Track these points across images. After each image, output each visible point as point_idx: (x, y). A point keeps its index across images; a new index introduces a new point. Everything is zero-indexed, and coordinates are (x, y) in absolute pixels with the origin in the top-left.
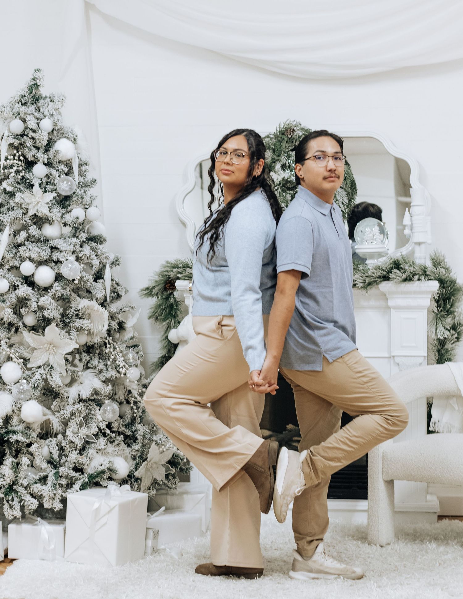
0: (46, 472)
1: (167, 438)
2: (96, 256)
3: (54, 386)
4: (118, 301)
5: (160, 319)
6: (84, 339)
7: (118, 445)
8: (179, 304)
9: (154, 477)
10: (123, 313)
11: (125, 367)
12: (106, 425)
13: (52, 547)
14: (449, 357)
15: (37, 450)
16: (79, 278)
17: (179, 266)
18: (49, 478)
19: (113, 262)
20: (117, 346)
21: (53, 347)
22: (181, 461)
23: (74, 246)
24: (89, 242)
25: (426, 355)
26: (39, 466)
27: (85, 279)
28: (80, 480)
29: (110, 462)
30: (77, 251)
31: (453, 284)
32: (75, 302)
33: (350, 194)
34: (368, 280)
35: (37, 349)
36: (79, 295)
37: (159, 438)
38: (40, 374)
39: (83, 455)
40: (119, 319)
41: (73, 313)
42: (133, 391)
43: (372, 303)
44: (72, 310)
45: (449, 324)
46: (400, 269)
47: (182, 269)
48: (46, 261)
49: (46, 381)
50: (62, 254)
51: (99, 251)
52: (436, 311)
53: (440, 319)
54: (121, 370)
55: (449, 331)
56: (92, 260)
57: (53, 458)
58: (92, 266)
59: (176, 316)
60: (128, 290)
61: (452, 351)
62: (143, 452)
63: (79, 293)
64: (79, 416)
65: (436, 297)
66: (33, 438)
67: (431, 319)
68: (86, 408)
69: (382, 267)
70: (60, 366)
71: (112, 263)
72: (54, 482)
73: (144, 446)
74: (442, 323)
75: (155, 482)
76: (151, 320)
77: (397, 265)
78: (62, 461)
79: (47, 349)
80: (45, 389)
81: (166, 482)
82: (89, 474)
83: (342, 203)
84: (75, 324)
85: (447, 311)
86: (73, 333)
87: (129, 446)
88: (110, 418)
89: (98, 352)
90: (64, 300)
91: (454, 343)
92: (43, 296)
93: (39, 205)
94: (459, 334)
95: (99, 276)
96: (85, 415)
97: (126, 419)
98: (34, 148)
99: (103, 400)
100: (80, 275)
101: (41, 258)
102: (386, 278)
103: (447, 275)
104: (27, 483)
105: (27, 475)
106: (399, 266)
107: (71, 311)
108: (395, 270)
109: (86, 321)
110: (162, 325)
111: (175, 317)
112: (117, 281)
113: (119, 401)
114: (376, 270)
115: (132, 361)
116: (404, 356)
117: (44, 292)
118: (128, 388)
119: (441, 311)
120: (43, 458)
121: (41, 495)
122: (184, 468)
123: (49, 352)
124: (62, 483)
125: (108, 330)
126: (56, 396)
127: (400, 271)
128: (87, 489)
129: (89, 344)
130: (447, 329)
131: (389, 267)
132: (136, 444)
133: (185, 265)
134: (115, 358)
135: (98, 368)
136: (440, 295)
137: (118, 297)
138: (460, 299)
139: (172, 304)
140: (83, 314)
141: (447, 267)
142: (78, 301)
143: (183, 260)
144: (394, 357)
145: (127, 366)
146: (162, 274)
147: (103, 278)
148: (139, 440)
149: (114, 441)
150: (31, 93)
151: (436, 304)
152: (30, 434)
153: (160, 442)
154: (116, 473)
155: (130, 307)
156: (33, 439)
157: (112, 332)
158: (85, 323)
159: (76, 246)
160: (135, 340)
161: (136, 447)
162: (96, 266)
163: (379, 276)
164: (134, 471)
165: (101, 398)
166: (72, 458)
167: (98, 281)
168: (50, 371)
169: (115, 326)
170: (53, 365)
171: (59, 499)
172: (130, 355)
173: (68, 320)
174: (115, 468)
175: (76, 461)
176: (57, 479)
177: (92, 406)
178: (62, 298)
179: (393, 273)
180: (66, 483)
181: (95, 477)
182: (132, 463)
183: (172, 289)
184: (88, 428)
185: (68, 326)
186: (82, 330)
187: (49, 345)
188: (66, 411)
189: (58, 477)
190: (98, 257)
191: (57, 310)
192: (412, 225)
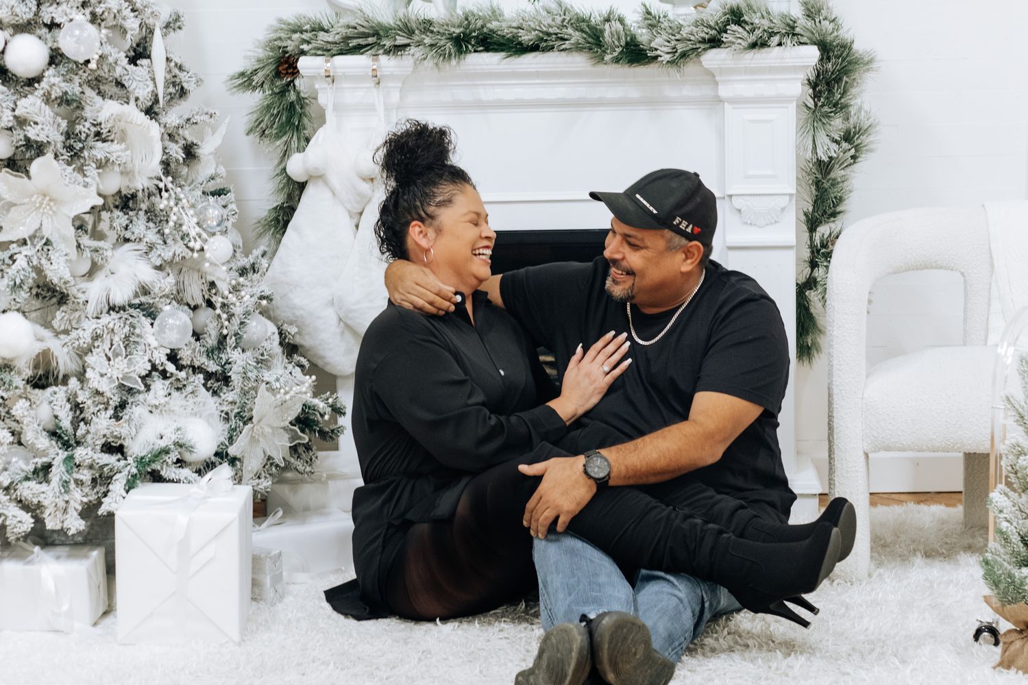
0: (46, 456)
1: (291, 373)
2: (133, 10)
3: (55, 281)
4: (183, 102)
5: (271, 134)
6: (113, 183)
7: (193, 393)
8: (307, 104)
9: (269, 453)
10: (194, 126)
11: (200, 237)
12: (167, 355)
13: (65, 607)
14: (838, 194)
15: (26, 413)
16: (97, 57)
17: (304, 28)
18: (53, 469)
19: (170, 23)
20: (182, 196)
21: (50, 200)
22: (320, 419)
25: (794, 191)
26: (33, 444)
27: (111, 60)
28: (119, 470)
29: (178, 429)
31: (847, 51)
32: (92, 108)
34: (681, 48)
35: (15, 205)
36: (99, 93)
37: (275, 376)
38: (26, 256)
39: (122, 418)
40: (185, 139)
41: (89, 129)
42: (218, 284)
43: (687, 91)
44: (87, 125)
45: (839, 130)
46: (743, 24)
47: (309, 35)
48: (29, 23)
49: (39, 270)
50: (60, 9)
52: (811, 103)
53: (820, 120)
54: (191, 244)
55: (839, 143)
56: (124, 19)
57: (61, 428)
58: (125, 32)
59: (300, 127)
60: (203, 77)
61: (845, 184)
62: (243, 407)
63: (102, 87)
64: (112, 340)
65: (812, 78)
66: (16, 388)
67: (803, 122)
68: (125, 324)
69: (708, 22)
70: (64, 239)
71: (167, 26)
72: (64, 478)
73: (245, 393)
74: (824, 130)
75: (270, 463)
76: (251, 136)
77: (736, 16)
78: (79, 433)
79: (38, 205)
80: (38, 287)
81: (292, 460)
82: (136, 457)
84: (94, 152)
85: (835, 105)
86: (91, 170)
87: (215, 393)
88: (174, 341)
89: (144, 206)
90: (68, 104)
91: (847, 166)
92: (26, 96)
94: (857, 148)
95: (139, 53)
96: (123, 336)
97: (208, 339)
99: (160, 306)
100: (100, 52)
101: (17, 18)
102: (715, 42)
103: (835, 34)
104: (9, 481)
105: (9, 463)
106: (741, 17)
107: (84, 126)
108: (733, 25)
109: (116, 147)
110: (274, 147)
111: (298, 129)
112: (179, 62)
113: (193, 304)
114: (697, 27)
115: (215, 223)
116: (751, 195)
117: (27, 88)
118: (210, 278)
119: (822, 106)
120: (41, 428)
121: (39, 502)
122: (327, 429)
123: (41, 210)
124: (81, 477)
125: (163, 162)
126: (62, 298)
127: (743, 27)
129: (124, 192)
130: (835, 141)
131: (722, 20)
132: (230, 389)
133: (317, 26)
134: (178, 219)
135: (145, 240)
136: (821, 73)
137: (183, 93)
138: (859, 81)
139: (292, 103)
140: (109, 131)
141: (833, 17)
142: (98, 105)
143: (311, 15)
144: (731, 196)
145: (204, 235)
146: (270, 45)
147: (149, 57)
148: (235, 383)
149: (185, 386)
151: (811, 91)
152: (10, 381)
154: (191, 452)
155: (207, 114)
156: (17, 391)
157: (173, 165)
158: (112, 149)
160: (218, 180)
161: (229, 395)
162: (132, 32)
163: (703, 38)
164: (227, 443)
165: (153, 300)
166: (100, 427)
167: (138, 62)
168: (45, 250)
169: (177, 153)
170: (50, 238)
171: (76, 510)
172: (211, 211)
173: (79, 145)
174: (190, 441)
175: (108, 432)
176: (70, 472)
177: (137, 319)
178: (64, 100)
179: (729, 32)
180: (90, 478)
181: (150, 461)
182: (222, 428)
183: (290, 74)
184: (130, 363)
185: (79, 157)
186: (109, 164)
187: (42, 197)
188: (82, 332)
189: (72, 468)
190: (137, 13)
191: (55, 126)
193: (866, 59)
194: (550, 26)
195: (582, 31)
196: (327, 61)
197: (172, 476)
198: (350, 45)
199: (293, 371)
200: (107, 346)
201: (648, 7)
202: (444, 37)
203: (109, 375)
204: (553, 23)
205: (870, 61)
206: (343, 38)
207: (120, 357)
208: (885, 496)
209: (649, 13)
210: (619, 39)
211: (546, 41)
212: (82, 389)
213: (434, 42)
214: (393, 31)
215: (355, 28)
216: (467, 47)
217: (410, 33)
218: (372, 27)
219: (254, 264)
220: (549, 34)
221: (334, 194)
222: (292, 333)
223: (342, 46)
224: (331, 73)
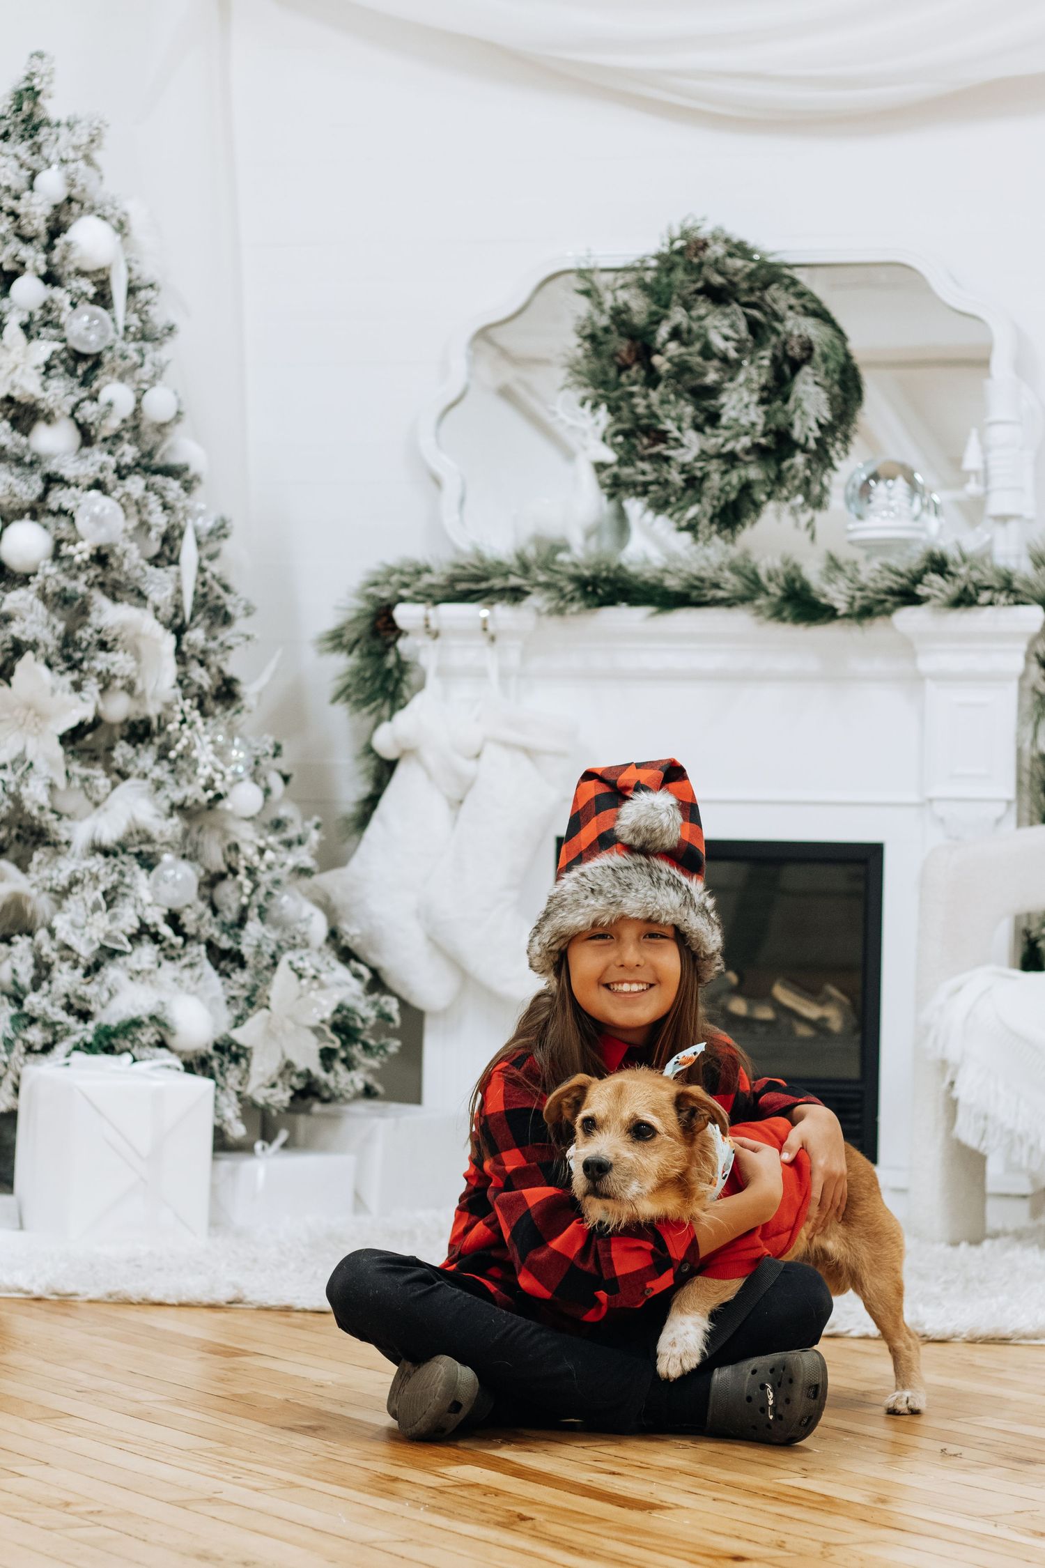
2: (165, 507)
3: (34, 812)
5: (358, 700)
6: (118, 708)
7: (191, 965)
8: (408, 669)
9: (288, 1057)
12: (164, 915)
17: (406, 570)
19: (212, 530)
21: (37, 715)
22: (361, 1024)
24: (146, 474)
25: (1012, 797)
29: (160, 1003)
32: (99, 613)
33: (840, 400)
34: (860, 598)
39: (92, 979)
40: (222, 670)
41: (92, 636)
42: (243, 847)
43: (879, 665)
46: (946, 574)
47: (411, 577)
48: (31, 508)
49: (16, 799)
50: (69, 493)
51: (170, 494)
56: (150, 513)
57: (17, 983)
58: (149, 530)
59: (396, 694)
60: (256, 607)
62: (255, 989)
64: (95, 888)
67: (1026, 708)
68: (113, 871)
69: (898, 568)
70: (51, 762)
71: (208, 533)
73: (258, 973)
75: (289, 1068)
77: (938, 565)
78: (40, 993)
79: (21, 721)
80: (20, 827)
81: (322, 1075)
82: (99, 1024)
83: (817, 421)
84: (95, 663)
86: (91, 685)
87: (225, 974)
88: (173, 898)
89: (157, 741)
90: (69, 605)
92: (15, 589)
93: (18, 372)
95: (166, 555)
96: (109, 886)
97: (227, 912)
98: (16, 240)
99: (158, 855)
101: (16, 500)
102: (908, 596)
106: (944, 566)
107: (86, 633)
108: (931, 574)
109: (119, 657)
111: (393, 694)
113: (213, 870)
114: (882, 573)
116: (956, 799)
117: (21, 583)
118: (233, 839)
122: (372, 1042)
123: (25, 728)
124: (31, 1039)
126: (41, 837)
127: (945, 577)
129: (134, 717)
131: (918, 567)
132: (244, 970)
133: (421, 567)
135: (152, 776)
137: (227, 619)
139: (390, 671)
140: (115, 640)
142: (106, 609)
143: (418, 556)
144: (931, 800)
146: (364, 593)
147: (176, 563)
149: (180, 955)
150: (20, 109)
154: (174, 1032)
158: (119, 662)
161: (242, 977)
162: (158, 531)
163: (890, 588)
164: (231, 1032)
165: (154, 848)
166: (63, 983)
168: (25, 776)
169: (201, 677)
170: (33, 760)
173: (78, 655)
174: (172, 1019)
175: (71, 992)
176: (18, 1029)
177: (129, 868)
178: (62, 597)
179: (926, 582)
181: (115, 1032)
182: (227, 1015)
183: (389, 630)
184: (114, 918)
185: (79, 669)
186: (112, 680)
187: (26, 711)
188: (57, 872)
189: (20, 1025)
190: (169, 509)
191: (50, 628)
192: (986, 470)
195: (742, 578)
196: (427, 609)
198: (458, 590)
202: (568, 578)
206: (449, 580)
209: (832, 559)
211: (696, 589)
212: (49, 940)
214: (506, 569)
215: (465, 568)
217: (526, 570)
218: (486, 567)
219: (301, 835)
220: (702, 580)
221: (430, 776)
222: (352, 932)
223: (449, 591)
224: (434, 625)
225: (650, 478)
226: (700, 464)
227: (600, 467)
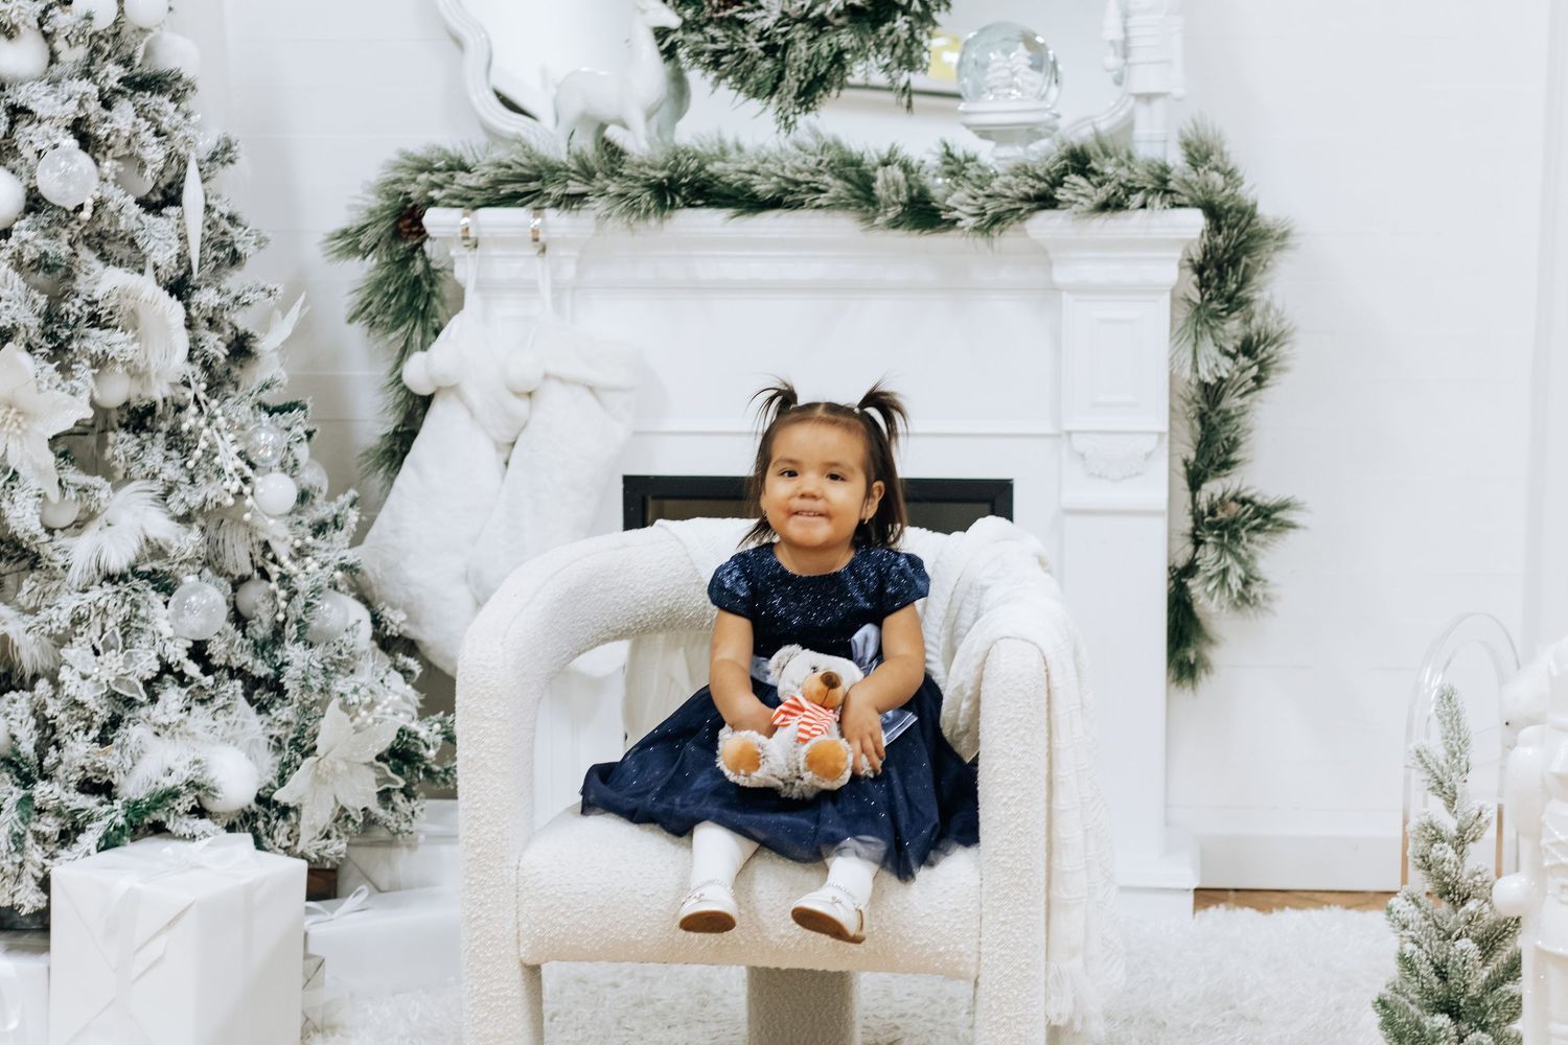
1: (382, 681)
2: (157, 134)
3: (20, 534)
4: (236, 273)
5: (383, 322)
6: (117, 391)
7: (226, 708)
8: (440, 279)
9: (341, 802)
10: (247, 308)
11: (241, 474)
12: (188, 649)
13: (13, 1025)
14: (1233, 435)
16: (89, 203)
17: (436, 166)
18: (3, 815)
19: (215, 154)
20: (218, 412)
21: (18, 413)
22: (425, 752)
23: (81, 105)
24: (134, 93)
25: (1165, 428)
27: (112, 206)
28: (99, 819)
29: (196, 762)
30: (93, 118)
31: (1246, 218)
32: (87, 278)
34: (991, 207)
36: (105, 258)
37: (353, 685)
39: (112, 740)
40: (234, 327)
41: (80, 308)
42: (274, 544)
43: (1007, 274)
45: (1235, 337)
46: (1089, 175)
47: (442, 176)
50: (41, 129)
51: (166, 119)
52: (1196, 297)
53: (1207, 322)
55: (1233, 357)
56: (142, 146)
57: (18, 754)
58: (143, 166)
59: (428, 313)
60: (265, 233)
61: (1243, 419)
62: (302, 730)
63: (107, 247)
64: (104, 624)
65: (1197, 256)
67: (1180, 323)
68: (124, 601)
69: (1034, 169)
70: (40, 472)
71: (210, 159)
72: (16, 829)
73: (305, 710)
74: (1213, 336)
75: (343, 816)
76: (356, 323)
77: (1079, 162)
78: (47, 762)
81: (381, 812)
82: (128, 801)
84: (86, 343)
85: (1229, 300)
86: (83, 370)
87: (262, 709)
88: (199, 629)
89: (164, 426)
90: (52, 274)
91: (1246, 393)
94: (1263, 366)
95: (165, 198)
96: (120, 619)
97: (258, 628)
99: (180, 575)
100: (97, 195)
102: (1045, 201)
103: (1227, 192)
106: (1084, 165)
107: (74, 305)
108: (1073, 176)
109: (118, 336)
110: (386, 341)
111: (424, 316)
112: (226, 211)
113: (235, 576)
114: (1017, 177)
115: (269, 453)
116: (1099, 432)
118: (263, 536)
119: (1210, 300)
122: (438, 769)
124: (44, 829)
126: (32, 560)
127: (1088, 179)
128: (124, 845)
129: (135, 403)
130: (1227, 353)
131: (1057, 167)
132: (286, 702)
133: (455, 163)
134: (210, 446)
135: (161, 476)
136: (1209, 251)
137: (236, 259)
138: (1269, 263)
139: (417, 277)
140: (111, 313)
141: (1229, 168)
142: (96, 274)
143: (449, 147)
144: (1069, 433)
145: (248, 472)
146: (389, 189)
147: (179, 204)
148: (290, 694)
149: (212, 697)
151: (1195, 277)
153: (356, 699)
154: (215, 796)
158: (114, 340)
159: (86, 105)
160: (275, 390)
161: (283, 712)
162: (153, 167)
163: (1027, 194)
164: (276, 785)
165: (170, 567)
166: (75, 754)
167: (164, 211)
168: (8, 488)
169: (215, 347)
170: (17, 470)
171: (36, 878)
172: (263, 436)
173: (65, 333)
174: (212, 781)
175: (83, 761)
176: (26, 820)
177: (142, 595)
178: (43, 264)
179: (1066, 185)
180: (58, 829)
181: (148, 808)
182: (272, 762)
183: (415, 233)
184: (129, 660)
185: (66, 350)
186: (109, 363)
187: (6, 409)
188: (57, 612)
189: (29, 815)
190: (165, 138)
191: (30, 303)
192: (1126, 42)
193: (1279, 231)
194: (800, 171)
195: (847, 179)
196: (465, 215)
197: (184, 830)
198: (502, 192)
199: (386, 678)
200: (95, 633)
201: (949, 145)
202: (638, 184)
203: (94, 678)
204: (804, 167)
205: (1285, 235)
206: (492, 182)
207: (113, 651)
208: (1305, 895)
209: (949, 154)
210: (897, 192)
211: (792, 192)
212: (54, 696)
213: (623, 191)
214: (564, 173)
215: (509, 167)
216: (673, 200)
217: (588, 174)
218: (535, 166)
219: (336, 516)
220: (797, 183)
221: (472, 414)
222: (397, 621)
223: (489, 194)
224: (472, 233)
225: (721, 46)
226: (784, 29)
227: (661, 33)
